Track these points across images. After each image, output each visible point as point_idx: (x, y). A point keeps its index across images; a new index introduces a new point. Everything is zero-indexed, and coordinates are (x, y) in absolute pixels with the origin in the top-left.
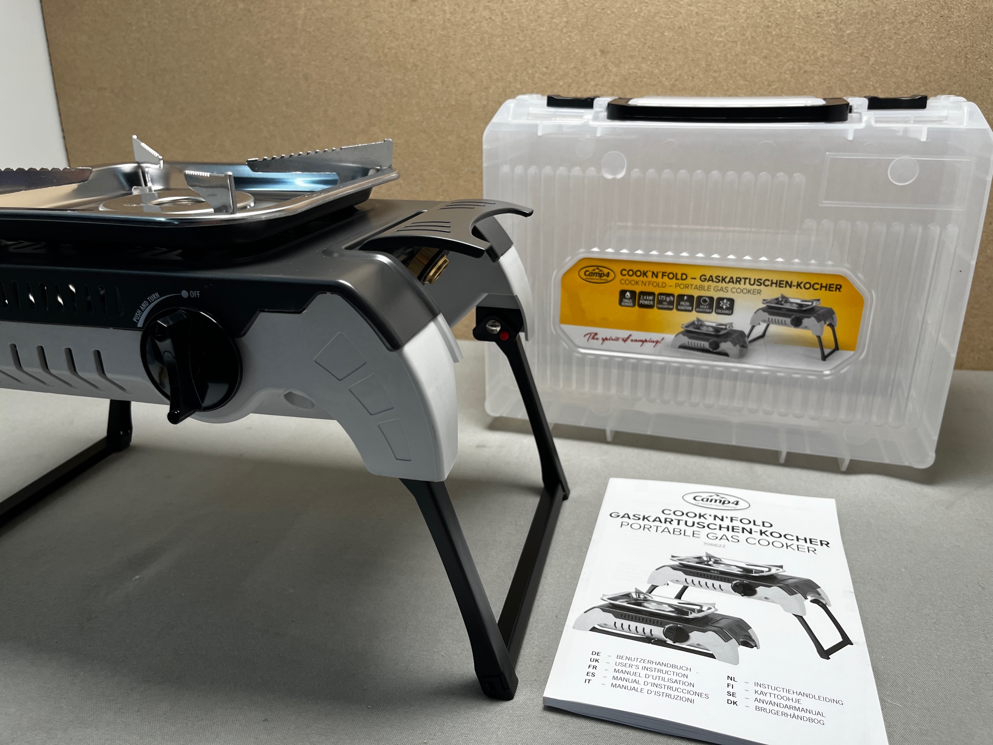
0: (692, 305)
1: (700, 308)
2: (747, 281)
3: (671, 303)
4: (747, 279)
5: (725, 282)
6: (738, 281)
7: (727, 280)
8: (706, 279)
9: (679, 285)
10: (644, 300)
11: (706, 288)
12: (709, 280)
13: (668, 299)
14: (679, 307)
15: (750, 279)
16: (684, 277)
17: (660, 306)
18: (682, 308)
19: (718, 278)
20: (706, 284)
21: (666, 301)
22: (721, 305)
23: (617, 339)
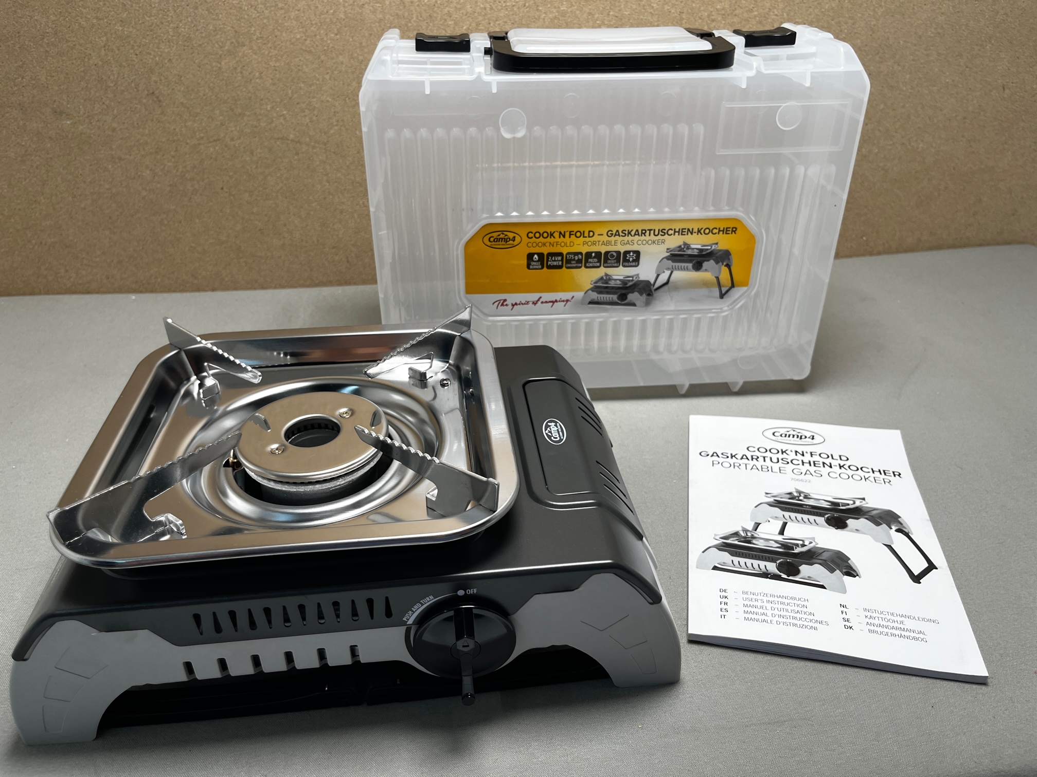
0: (599, 261)
1: (607, 263)
2: (652, 232)
3: (580, 261)
4: (652, 230)
5: (631, 236)
6: (644, 232)
7: (633, 233)
8: (612, 234)
9: (587, 243)
10: (553, 261)
11: (613, 243)
12: (616, 235)
13: (576, 258)
14: (587, 265)
15: (654, 230)
16: (591, 233)
17: (569, 265)
18: (591, 265)
19: (624, 232)
20: (613, 239)
21: (574, 259)
22: (627, 258)
23: (527, 303)
